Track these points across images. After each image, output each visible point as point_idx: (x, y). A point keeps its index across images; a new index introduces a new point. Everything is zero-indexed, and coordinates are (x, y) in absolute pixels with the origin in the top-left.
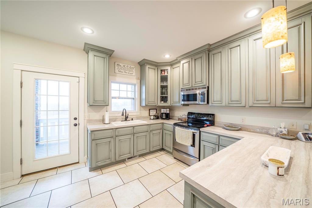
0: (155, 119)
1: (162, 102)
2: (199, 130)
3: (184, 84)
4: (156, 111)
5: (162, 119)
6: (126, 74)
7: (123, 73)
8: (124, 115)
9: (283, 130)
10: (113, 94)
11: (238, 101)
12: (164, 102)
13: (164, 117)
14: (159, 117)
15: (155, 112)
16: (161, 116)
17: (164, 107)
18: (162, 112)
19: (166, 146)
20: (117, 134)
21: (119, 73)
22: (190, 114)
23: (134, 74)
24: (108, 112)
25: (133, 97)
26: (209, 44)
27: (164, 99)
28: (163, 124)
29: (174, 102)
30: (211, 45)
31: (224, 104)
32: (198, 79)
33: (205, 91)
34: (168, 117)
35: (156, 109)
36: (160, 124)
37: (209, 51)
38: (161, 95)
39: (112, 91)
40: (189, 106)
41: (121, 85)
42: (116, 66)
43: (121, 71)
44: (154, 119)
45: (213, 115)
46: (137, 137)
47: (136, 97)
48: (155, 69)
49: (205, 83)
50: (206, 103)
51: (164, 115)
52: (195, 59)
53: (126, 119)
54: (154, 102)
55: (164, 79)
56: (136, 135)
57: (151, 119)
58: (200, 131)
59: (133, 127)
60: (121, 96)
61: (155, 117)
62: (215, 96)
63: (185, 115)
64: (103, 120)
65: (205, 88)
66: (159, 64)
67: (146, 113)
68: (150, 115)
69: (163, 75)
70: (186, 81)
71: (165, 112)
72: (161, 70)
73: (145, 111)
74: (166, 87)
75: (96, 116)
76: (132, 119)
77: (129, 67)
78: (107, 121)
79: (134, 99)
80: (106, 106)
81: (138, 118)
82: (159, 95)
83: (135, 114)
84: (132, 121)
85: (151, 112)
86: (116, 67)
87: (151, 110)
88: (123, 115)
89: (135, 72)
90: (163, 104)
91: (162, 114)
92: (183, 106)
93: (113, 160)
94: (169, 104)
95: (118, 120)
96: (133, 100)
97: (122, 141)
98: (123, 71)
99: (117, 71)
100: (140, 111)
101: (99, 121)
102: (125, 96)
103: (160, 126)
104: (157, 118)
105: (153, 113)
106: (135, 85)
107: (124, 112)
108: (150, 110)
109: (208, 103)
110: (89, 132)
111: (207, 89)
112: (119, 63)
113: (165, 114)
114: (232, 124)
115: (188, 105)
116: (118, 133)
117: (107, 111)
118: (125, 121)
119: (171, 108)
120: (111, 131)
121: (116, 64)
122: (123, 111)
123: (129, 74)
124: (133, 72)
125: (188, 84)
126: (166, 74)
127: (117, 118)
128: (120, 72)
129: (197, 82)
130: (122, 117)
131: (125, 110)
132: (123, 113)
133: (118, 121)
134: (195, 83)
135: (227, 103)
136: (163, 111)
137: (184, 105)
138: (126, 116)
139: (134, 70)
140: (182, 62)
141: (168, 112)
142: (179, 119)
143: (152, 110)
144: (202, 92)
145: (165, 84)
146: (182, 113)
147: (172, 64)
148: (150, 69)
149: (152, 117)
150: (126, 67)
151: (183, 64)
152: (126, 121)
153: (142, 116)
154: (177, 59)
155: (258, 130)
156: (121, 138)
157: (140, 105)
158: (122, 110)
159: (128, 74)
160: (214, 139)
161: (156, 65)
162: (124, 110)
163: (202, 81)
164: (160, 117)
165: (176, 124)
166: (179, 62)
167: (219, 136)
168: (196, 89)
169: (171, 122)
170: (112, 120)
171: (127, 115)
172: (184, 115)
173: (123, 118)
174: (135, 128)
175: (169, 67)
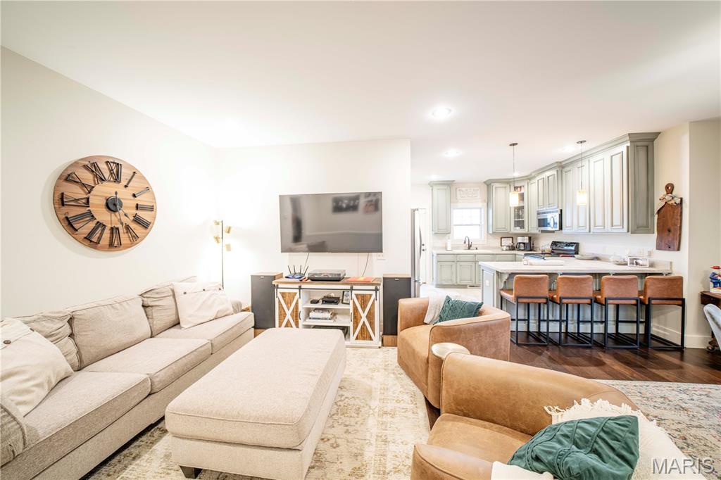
0: (507, 250)
1: (518, 228)
3: (539, 206)
5: (520, 250)
6: (469, 198)
7: (466, 198)
8: (467, 243)
10: (456, 221)
11: (584, 227)
12: (520, 228)
13: (522, 248)
14: (515, 247)
15: (511, 242)
16: (518, 247)
18: (518, 242)
21: (461, 198)
22: (554, 243)
25: (478, 223)
27: (520, 224)
28: (516, 255)
29: (532, 229)
30: (561, 162)
31: (574, 230)
33: (558, 214)
34: (527, 247)
35: (511, 238)
38: (515, 218)
42: (458, 192)
43: (463, 196)
45: (577, 244)
47: (483, 223)
48: (505, 187)
49: (557, 205)
50: (558, 229)
51: (522, 245)
52: (548, 176)
53: (469, 247)
54: (505, 228)
56: (477, 263)
57: (501, 249)
59: (475, 255)
60: (464, 223)
61: (508, 248)
62: (567, 221)
66: (511, 181)
67: (495, 242)
68: (501, 245)
70: (541, 203)
71: (523, 241)
73: (495, 239)
74: (523, 208)
75: (440, 243)
76: (477, 248)
77: (472, 190)
78: (449, 248)
79: (480, 225)
80: (448, 234)
81: (484, 248)
82: (513, 219)
83: (481, 243)
84: (476, 250)
85: (503, 242)
86: (458, 194)
87: (503, 239)
88: (465, 243)
89: (480, 194)
90: (518, 230)
91: (520, 243)
93: (454, 283)
94: (527, 231)
97: (463, 267)
98: (465, 196)
99: (459, 197)
100: (487, 239)
101: (442, 248)
102: (469, 223)
104: (512, 248)
105: (508, 242)
106: (481, 209)
107: (467, 240)
108: (501, 238)
109: (561, 228)
110: (435, 255)
111: (559, 212)
112: (461, 189)
113: (524, 243)
116: (460, 258)
117: (449, 239)
118: (468, 250)
119: (531, 236)
120: (452, 256)
121: (458, 189)
122: (466, 238)
123: (473, 198)
124: (477, 194)
130: (465, 245)
131: (468, 238)
132: (465, 241)
133: (461, 248)
134: (549, 205)
135: (576, 228)
136: (520, 240)
137: (542, 232)
139: (479, 191)
141: (527, 241)
142: (542, 251)
143: (505, 239)
144: (554, 216)
145: (520, 205)
148: (498, 189)
149: (505, 248)
150: (469, 190)
151: (538, 180)
152: (470, 249)
153: (491, 245)
154: (531, 174)
156: (462, 264)
157: (488, 233)
159: (471, 198)
161: (507, 182)
163: (554, 203)
166: (535, 177)
168: (550, 212)
170: (454, 247)
171: (470, 243)
172: (548, 245)
173: (465, 247)
174: (478, 256)
175: (525, 183)
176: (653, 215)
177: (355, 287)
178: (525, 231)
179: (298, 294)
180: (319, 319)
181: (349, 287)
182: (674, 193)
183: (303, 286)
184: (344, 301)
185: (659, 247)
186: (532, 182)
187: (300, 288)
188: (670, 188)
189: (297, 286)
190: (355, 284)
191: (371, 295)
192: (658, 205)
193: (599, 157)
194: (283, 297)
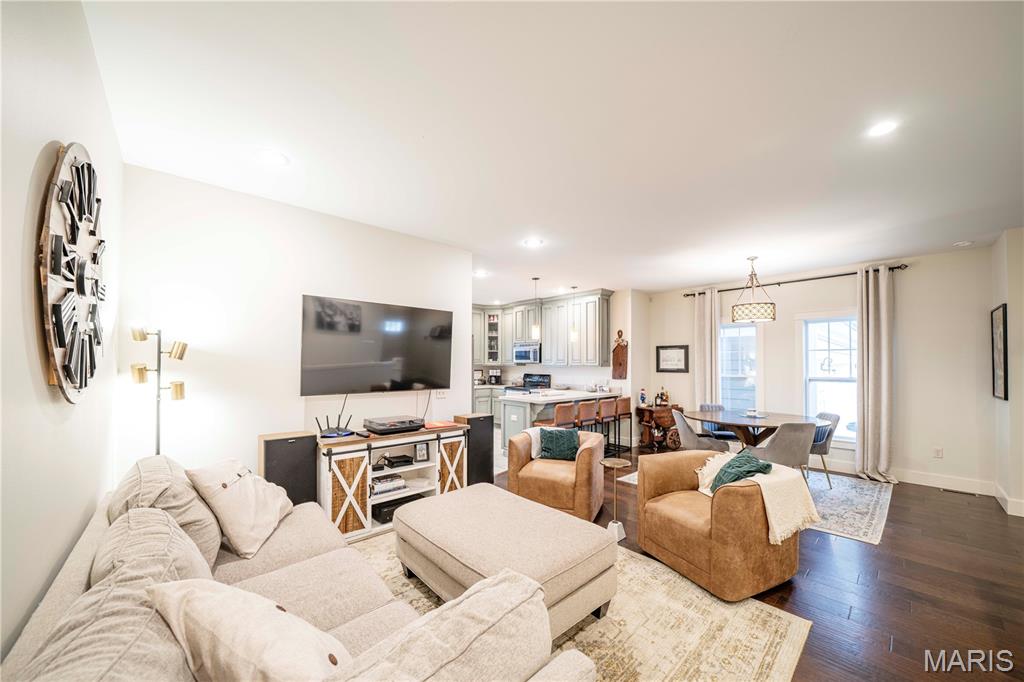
0: (480, 384)
1: (491, 360)
3: (518, 338)
5: (491, 383)
11: (562, 360)
12: (493, 360)
13: (493, 382)
14: (487, 381)
15: (481, 375)
16: (489, 380)
17: (493, 368)
22: (526, 376)
27: (493, 356)
28: (492, 390)
29: (506, 360)
30: (542, 299)
31: (555, 365)
33: (538, 347)
34: (498, 381)
35: (482, 370)
36: (488, 390)
37: (541, 304)
38: (489, 349)
45: (550, 376)
48: (480, 314)
50: (538, 362)
51: (493, 378)
52: (528, 309)
54: (480, 360)
55: (493, 327)
61: (480, 382)
62: (546, 354)
63: (521, 377)
65: (538, 345)
66: (487, 308)
68: (473, 379)
69: (492, 322)
70: (519, 335)
71: (495, 374)
74: (496, 338)
82: (487, 350)
85: (475, 375)
87: (474, 372)
90: (491, 363)
91: (491, 376)
94: (500, 363)
103: (488, 392)
104: (483, 382)
105: (478, 375)
109: (540, 361)
113: (495, 376)
114: (564, 384)
115: (524, 364)
119: (503, 369)
125: (521, 339)
126: (496, 321)
129: (530, 338)
135: (557, 362)
136: (492, 373)
137: (518, 364)
140: (515, 309)
141: (499, 374)
142: (513, 382)
143: (476, 372)
144: (535, 350)
145: (494, 334)
146: (516, 376)
147: (503, 308)
149: (476, 382)
151: (516, 311)
154: (509, 305)
161: (482, 308)
163: (535, 337)
165: (508, 389)
166: (512, 308)
168: (529, 346)
169: (503, 387)
172: (519, 377)
175: (499, 312)
176: (608, 353)
177: (443, 435)
178: (498, 363)
179: (367, 458)
180: (389, 491)
181: (434, 436)
182: (623, 337)
183: (374, 445)
184: (418, 459)
185: (614, 378)
186: (507, 312)
187: (369, 449)
188: (620, 334)
189: (364, 446)
190: (443, 431)
191: (460, 442)
192: (613, 345)
193: (577, 301)
194: (340, 468)
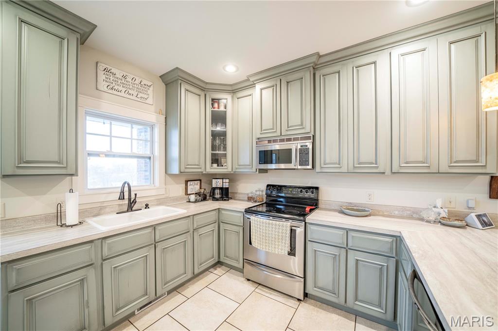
0: (198, 201)
1: (215, 165)
2: (305, 221)
3: (264, 130)
4: (199, 184)
5: (215, 199)
6: (131, 97)
7: (122, 94)
8: (126, 196)
9: (441, 211)
10: (92, 143)
11: (372, 163)
12: (218, 166)
13: (218, 196)
14: (208, 195)
15: (198, 187)
16: (212, 195)
17: (215, 176)
18: (213, 186)
19: (227, 257)
20: (106, 253)
21: (110, 91)
22: (271, 187)
23: (150, 100)
24: (76, 194)
25: (148, 153)
26: (318, 54)
27: (218, 159)
28: (219, 211)
29: (239, 166)
30: (320, 56)
31: (344, 169)
32: (295, 120)
33: (309, 143)
34: (225, 194)
35: (200, 180)
36: (214, 213)
37: (315, 68)
38: (212, 150)
39: (87, 135)
40: (267, 172)
41: (113, 122)
42: (101, 72)
43: (116, 87)
44: (196, 201)
45: (317, 188)
46: (164, 249)
47: (156, 153)
48: (199, 95)
49: (308, 127)
50: (310, 167)
51: (217, 191)
52: (288, 81)
53: (131, 206)
54: (198, 165)
55: (219, 118)
56: (160, 246)
57: (189, 202)
58: (305, 223)
59: (154, 227)
60: (115, 150)
61: (199, 198)
62: (327, 153)
63: (261, 189)
64: (58, 218)
65: (309, 138)
66: (208, 87)
67: (178, 189)
68: (187, 194)
69: (216, 109)
71: (220, 186)
72: (213, 100)
73: (177, 184)
74: (224, 134)
75: (34, 205)
76: (147, 206)
77: (137, 82)
78: (71, 217)
79: (150, 158)
80: (69, 178)
81: (161, 202)
82: (209, 152)
83: (153, 193)
84: (147, 210)
85: (189, 188)
86: (102, 76)
87: (189, 183)
88: (122, 198)
89: (154, 95)
90: (215, 169)
91: (214, 189)
92: (259, 172)
94: (230, 170)
95: (107, 210)
96: (148, 160)
97: (121, 269)
98: (120, 88)
99: (103, 86)
100: (165, 184)
102: (127, 151)
103: (213, 216)
104: (203, 197)
105: (194, 187)
107: (126, 189)
108: (187, 182)
109: (313, 167)
111: (311, 140)
112: (109, 68)
113: (221, 189)
114: (351, 203)
116: (109, 249)
117: (71, 191)
118: (128, 211)
119: (232, 177)
120: (87, 247)
121: (101, 67)
122: (123, 187)
123: (139, 100)
124: (148, 94)
125: (273, 129)
126: (222, 109)
127: (105, 207)
128: (112, 89)
129: (291, 127)
130: (121, 202)
131: (128, 184)
132: (122, 192)
133: (108, 213)
134: (288, 127)
135: (351, 165)
136: (216, 183)
137: (261, 170)
138: (130, 199)
139: (150, 91)
140: (258, 87)
141: (226, 185)
142: (250, 199)
143: (192, 183)
144: (301, 146)
145: (219, 128)
146: (254, 187)
147: (234, 89)
148: (190, 94)
149: (193, 198)
150: (129, 79)
151: (261, 90)
152: (132, 210)
153: (172, 195)
154: (248, 80)
155: (396, 212)
156: (118, 262)
157: (166, 173)
158: (121, 185)
159: (134, 98)
160: (337, 237)
161: (203, 88)
162: (126, 185)
163: (302, 124)
164: (210, 196)
165: (249, 211)
166: (253, 85)
167: (348, 231)
168: (289, 140)
169: (236, 206)
170: (88, 212)
171: (133, 196)
172: (259, 190)
173: (121, 205)
174: (158, 228)
175: (227, 95)
186: (240, 94)
